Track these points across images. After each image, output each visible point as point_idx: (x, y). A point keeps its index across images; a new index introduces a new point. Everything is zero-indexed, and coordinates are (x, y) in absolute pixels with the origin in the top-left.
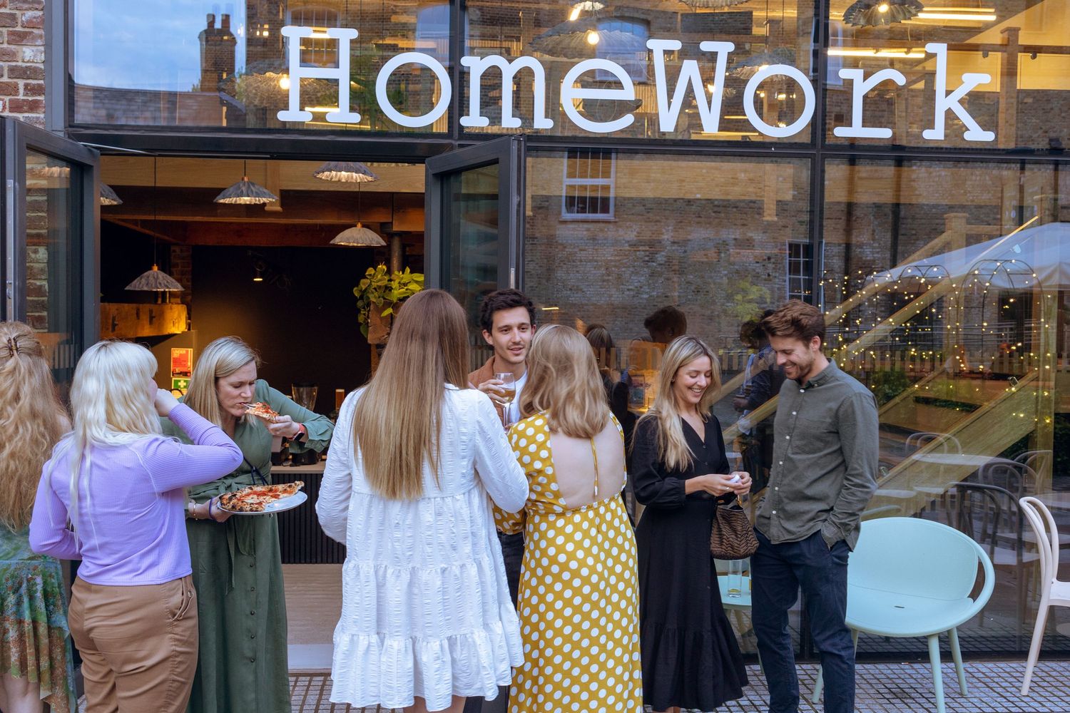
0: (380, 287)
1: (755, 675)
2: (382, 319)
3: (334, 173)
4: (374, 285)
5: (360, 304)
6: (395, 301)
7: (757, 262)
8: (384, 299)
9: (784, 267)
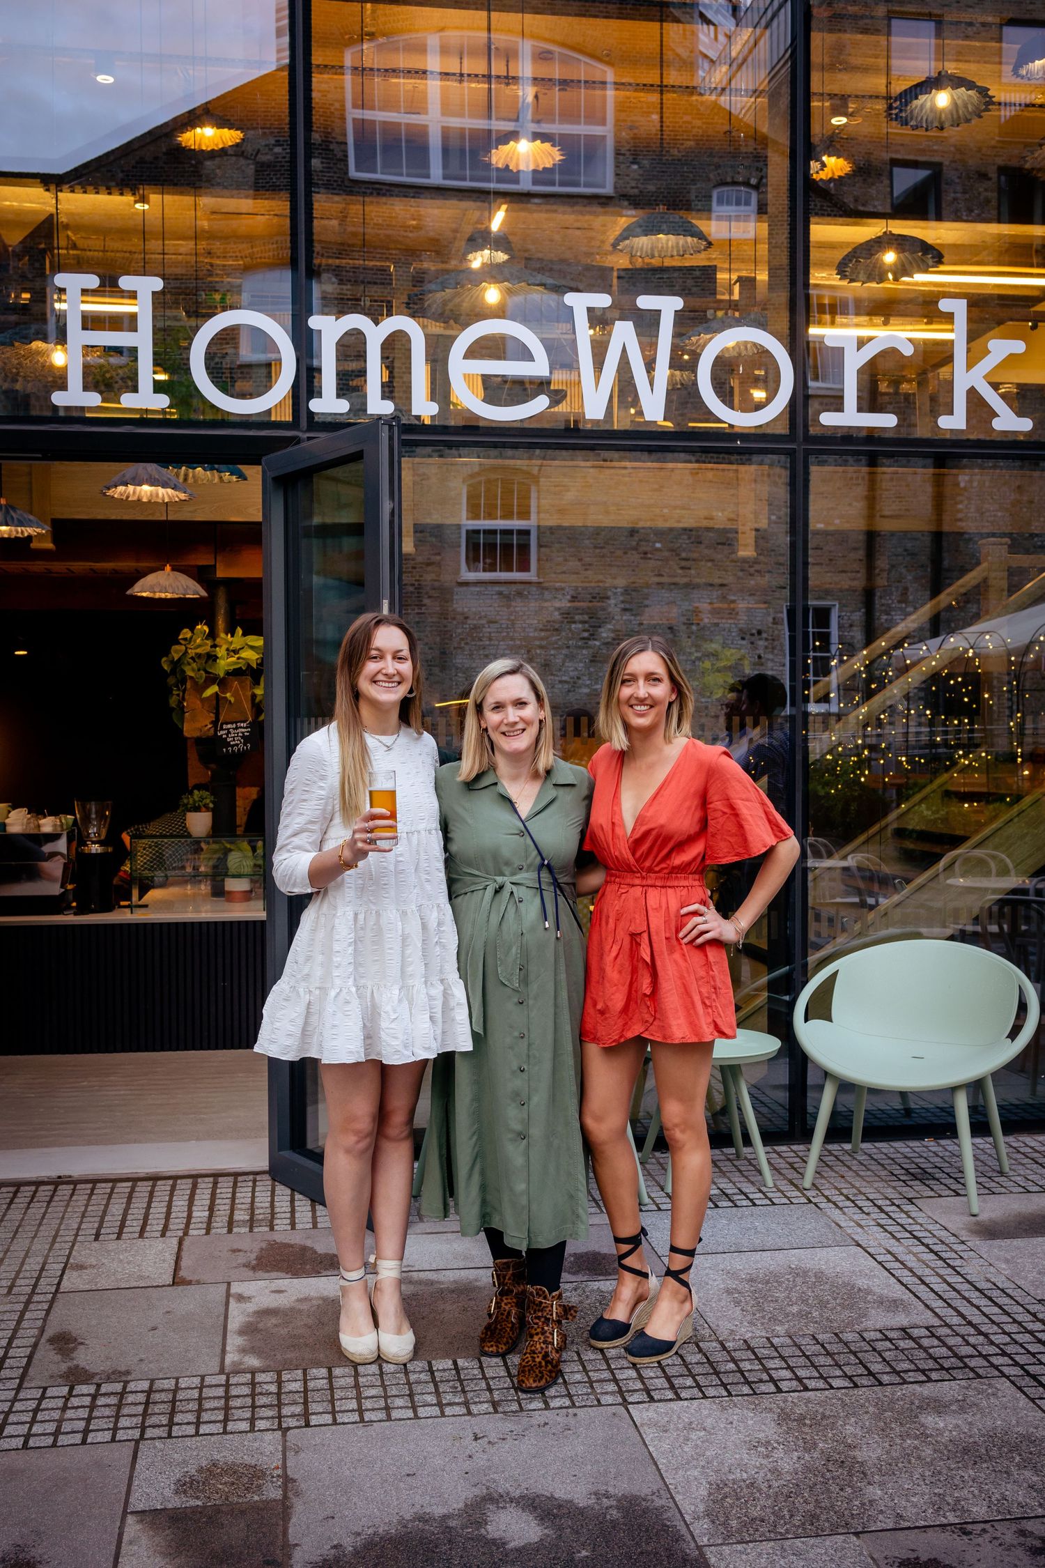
0: (199, 656)
1: (729, 1160)
2: (203, 700)
3: (131, 488)
4: (192, 652)
5: (171, 681)
6: (222, 675)
7: (743, 639)
8: (207, 672)
9: (782, 645)
